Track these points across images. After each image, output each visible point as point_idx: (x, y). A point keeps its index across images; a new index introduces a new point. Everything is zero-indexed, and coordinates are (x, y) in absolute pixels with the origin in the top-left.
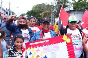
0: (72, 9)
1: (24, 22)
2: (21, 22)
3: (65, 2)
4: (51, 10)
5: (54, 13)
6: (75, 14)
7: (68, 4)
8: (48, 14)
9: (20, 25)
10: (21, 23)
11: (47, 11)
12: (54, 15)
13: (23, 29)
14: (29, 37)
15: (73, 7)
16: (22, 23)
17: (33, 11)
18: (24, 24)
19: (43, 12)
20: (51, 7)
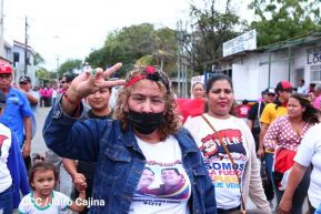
0: (251, 45)
1: (154, 100)
2: (142, 98)
3: (224, 21)
4: (175, 49)
5: (188, 60)
6: (261, 64)
7: (236, 28)
8: (166, 63)
9: (132, 112)
10: (137, 106)
11: (161, 52)
12: (189, 67)
13: (147, 139)
14: (188, 183)
15: (255, 39)
16: (147, 107)
17: (111, 50)
18: (158, 108)
19: (146, 54)
20: (177, 39)
